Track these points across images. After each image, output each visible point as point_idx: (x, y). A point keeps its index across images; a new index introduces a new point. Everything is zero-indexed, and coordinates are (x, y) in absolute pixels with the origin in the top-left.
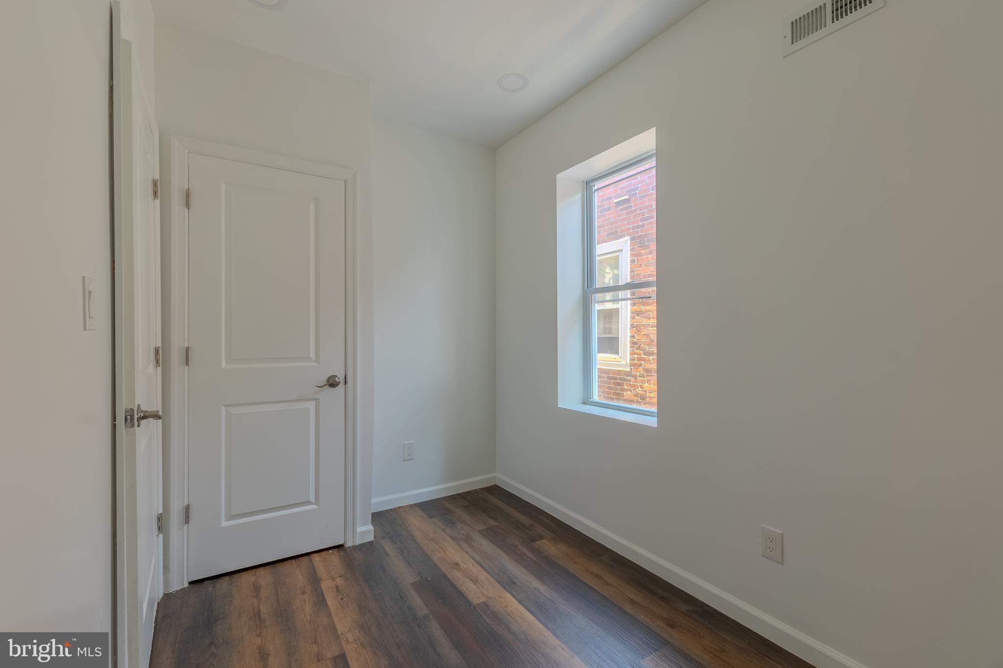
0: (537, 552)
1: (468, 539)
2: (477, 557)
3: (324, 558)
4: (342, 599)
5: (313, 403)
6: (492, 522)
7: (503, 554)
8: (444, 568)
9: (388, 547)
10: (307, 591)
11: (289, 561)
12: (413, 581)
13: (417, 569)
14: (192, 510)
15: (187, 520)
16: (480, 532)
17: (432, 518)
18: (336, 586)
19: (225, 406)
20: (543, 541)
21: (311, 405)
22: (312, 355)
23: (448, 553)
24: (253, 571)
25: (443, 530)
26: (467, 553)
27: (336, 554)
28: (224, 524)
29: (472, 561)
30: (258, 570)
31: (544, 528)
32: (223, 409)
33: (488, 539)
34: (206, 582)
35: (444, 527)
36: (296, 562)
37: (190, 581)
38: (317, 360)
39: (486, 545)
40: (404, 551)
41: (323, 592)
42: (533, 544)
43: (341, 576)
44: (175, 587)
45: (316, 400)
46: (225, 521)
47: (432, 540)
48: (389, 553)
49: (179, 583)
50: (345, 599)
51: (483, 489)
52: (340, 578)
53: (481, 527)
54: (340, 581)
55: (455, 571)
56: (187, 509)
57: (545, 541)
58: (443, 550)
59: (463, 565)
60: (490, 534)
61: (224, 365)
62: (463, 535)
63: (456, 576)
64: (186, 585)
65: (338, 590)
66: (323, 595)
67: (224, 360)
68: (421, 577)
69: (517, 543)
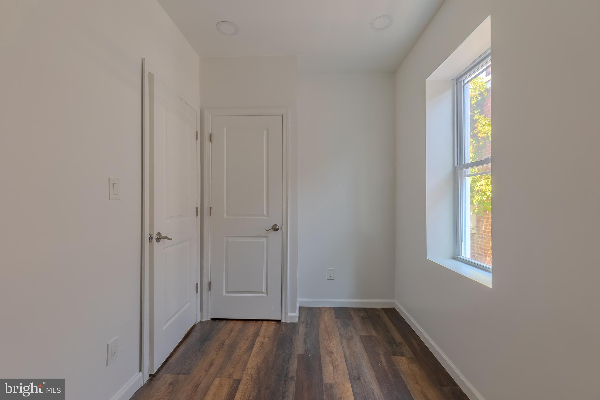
0: (391, 364)
1: (350, 339)
2: (347, 353)
3: (268, 325)
4: (260, 350)
5: (265, 239)
6: (374, 333)
7: (366, 356)
8: (323, 352)
9: (302, 329)
10: (249, 340)
11: (253, 322)
12: (300, 354)
13: (307, 347)
14: (212, 284)
15: (210, 289)
16: (361, 337)
17: (338, 319)
18: (263, 342)
19: (226, 237)
20: (403, 357)
21: (264, 240)
22: (265, 213)
23: (331, 343)
24: (235, 322)
25: (339, 328)
26: (343, 347)
27: (275, 325)
28: (225, 294)
29: (343, 354)
30: (238, 321)
31: (410, 348)
32: (225, 238)
33: (363, 343)
34: (217, 321)
35: (340, 326)
36: (255, 323)
37: (212, 318)
38: (268, 216)
39: (358, 347)
40: (308, 334)
41: (255, 343)
42: (393, 358)
43: (268, 337)
44: (205, 319)
45: (267, 237)
46: (226, 293)
47: (328, 332)
48: (300, 332)
49: (207, 318)
50: (261, 351)
51: (383, 309)
52: (268, 338)
53: (364, 334)
54: (266, 340)
55: (328, 356)
56: (210, 283)
57: (403, 358)
58: (330, 341)
59: (335, 355)
60: (367, 341)
61: (225, 216)
62: (349, 335)
63: (326, 360)
64: (209, 319)
65: (262, 344)
66: (254, 344)
67: (225, 214)
68: (306, 353)
69: (381, 352)
